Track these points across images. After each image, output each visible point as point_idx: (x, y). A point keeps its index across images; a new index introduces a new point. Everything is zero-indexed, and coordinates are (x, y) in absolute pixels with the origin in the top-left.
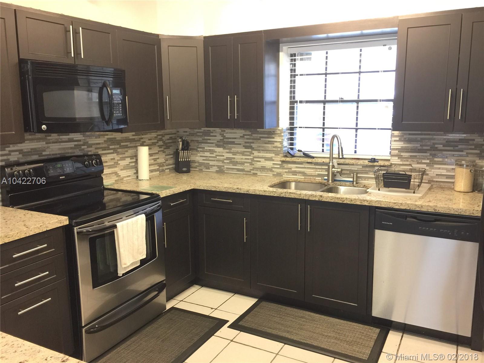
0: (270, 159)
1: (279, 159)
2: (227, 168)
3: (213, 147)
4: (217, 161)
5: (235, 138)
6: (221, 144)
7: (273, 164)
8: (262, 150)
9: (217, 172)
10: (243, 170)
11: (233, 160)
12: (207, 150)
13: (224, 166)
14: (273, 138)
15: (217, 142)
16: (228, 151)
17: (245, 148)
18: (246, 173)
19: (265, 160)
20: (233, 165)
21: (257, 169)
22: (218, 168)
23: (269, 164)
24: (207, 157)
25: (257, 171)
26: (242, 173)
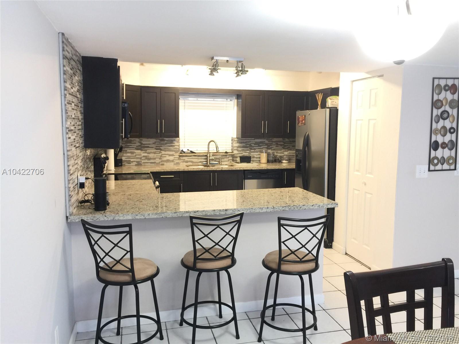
0: (173, 155)
1: (177, 155)
2: (144, 162)
3: (134, 150)
4: (136, 158)
5: (150, 144)
6: (140, 148)
7: (174, 158)
8: (167, 150)
9: (136, 165)
10: (154, 163)
11: (148, 157)
12: (129, 152)
13: (141, 161)
14: (174, 143)
15: (137, 146)
16: (144, 152)
17: (156, 150)
18: (157, 164)
19: (169, 156)
20: (148, 160)
21: (164, 161)
22: (137, 162)
23: (171, 158)
24: (129, 156)
25: (164, 162)
26: (154, 164)
